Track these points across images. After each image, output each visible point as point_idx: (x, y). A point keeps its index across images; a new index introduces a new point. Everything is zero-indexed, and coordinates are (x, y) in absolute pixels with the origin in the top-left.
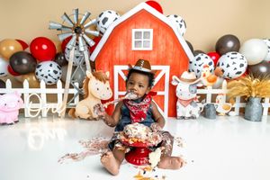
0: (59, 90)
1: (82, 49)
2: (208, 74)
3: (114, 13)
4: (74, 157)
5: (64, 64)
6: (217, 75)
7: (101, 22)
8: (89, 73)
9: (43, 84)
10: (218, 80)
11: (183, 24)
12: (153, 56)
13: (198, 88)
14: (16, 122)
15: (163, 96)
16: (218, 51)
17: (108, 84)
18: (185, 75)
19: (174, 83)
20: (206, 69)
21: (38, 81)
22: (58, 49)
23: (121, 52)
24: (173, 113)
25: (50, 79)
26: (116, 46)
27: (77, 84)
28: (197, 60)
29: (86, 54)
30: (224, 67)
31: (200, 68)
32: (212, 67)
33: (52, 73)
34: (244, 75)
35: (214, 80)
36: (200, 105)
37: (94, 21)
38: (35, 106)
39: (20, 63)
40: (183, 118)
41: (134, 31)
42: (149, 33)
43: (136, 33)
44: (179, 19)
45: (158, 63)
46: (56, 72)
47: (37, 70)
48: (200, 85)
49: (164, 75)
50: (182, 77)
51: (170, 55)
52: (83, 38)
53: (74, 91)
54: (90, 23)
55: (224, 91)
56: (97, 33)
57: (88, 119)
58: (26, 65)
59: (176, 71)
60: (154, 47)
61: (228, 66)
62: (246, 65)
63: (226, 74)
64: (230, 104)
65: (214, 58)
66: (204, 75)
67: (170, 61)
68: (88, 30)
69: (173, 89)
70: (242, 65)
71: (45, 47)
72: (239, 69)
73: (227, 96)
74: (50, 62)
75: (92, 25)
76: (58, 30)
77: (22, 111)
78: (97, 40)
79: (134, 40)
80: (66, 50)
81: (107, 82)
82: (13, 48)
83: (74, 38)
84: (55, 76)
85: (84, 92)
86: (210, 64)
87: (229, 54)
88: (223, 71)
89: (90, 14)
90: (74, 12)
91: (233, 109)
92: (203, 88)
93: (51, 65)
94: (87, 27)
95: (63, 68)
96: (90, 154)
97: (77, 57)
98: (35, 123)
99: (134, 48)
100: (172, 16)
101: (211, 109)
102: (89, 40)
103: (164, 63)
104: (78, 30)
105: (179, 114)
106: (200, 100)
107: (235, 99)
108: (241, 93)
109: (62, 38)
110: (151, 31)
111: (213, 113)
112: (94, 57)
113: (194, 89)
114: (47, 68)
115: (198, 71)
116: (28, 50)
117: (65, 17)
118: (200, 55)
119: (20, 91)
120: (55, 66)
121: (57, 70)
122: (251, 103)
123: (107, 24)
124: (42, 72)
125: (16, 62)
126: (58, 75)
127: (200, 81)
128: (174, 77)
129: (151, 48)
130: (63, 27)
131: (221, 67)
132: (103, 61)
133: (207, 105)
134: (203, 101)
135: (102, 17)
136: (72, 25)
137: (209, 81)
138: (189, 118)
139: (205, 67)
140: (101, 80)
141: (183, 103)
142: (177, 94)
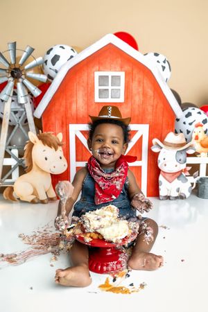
1: (22, 100)
2: (202, 136)
3: (68, 48)
7: (49, 63)
8: (32, 136)
11: (166, 65)
12: (126, 111)
13: (188, 155)
15: (139, 168)
17: (60, 152)
18: (171, 138)
20: (199, 128)
23: (79, 105)
24: (155, 190)
27: (15, 152)
28: (187, 116)
29: (28, 107)
31: (191, 128)
32: (206, 126)
36: (192, 180)
37: (39, 59)
40: (168, 198)
41: (97, 74)
42: (119, 77)
43: (101, 77)
44: (161, 58)
48: (191, 152)
49: (141, 139)
51: (150, 109)
52: (23, 84)
53: (11, 162)
54: (33, 63)
56: (44, 78)
57: (33, 202)
59: (158, 133)
60: (126, 98)
66: (197, 138)
67: (150, 117)
68: (30, 74)
69: (153, 157)
75: (37, 65)
78: (44, 87)
79: (97, 88)
81: (60, 148)
83: (11, 84)
85: (26, 163)
86: (205, 121)
89: (33, 50)
90: (10, 47)
92: (195, 155)
94: (30, 69)
96: (36, 254)
97: (16, 112)
99: (97, 99)
100: (151, 55)
102: (32, 87)
103: (141, 121)
105: (163, 193)
106: (191, 173)
110: (122, 74)
112: (39, 112)
113: (182, 157)
115: (188, 132)
118: (190, 110)
123: (58, 64)
127: (191, 147)
128: (155, 141)
129: (121, 100)
132: (53, 118)
133: (201, 179)
134: (196, 173)
135: (52, 55)
136: (7, 66)
137: (204, 146)
138: (176, 198)
139: (197, 126)
140: (50, 146)
141: (167, 176)
142: (159, 165)
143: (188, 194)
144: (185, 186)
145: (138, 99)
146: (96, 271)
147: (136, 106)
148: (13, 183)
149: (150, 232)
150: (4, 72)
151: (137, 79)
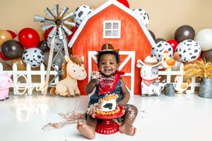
0: (42, 72)
2: (168, 58)
3: (88, 7)
4: (54, 126)
5: (46, 50)
6: (176, 59)
7: (77, 16)
8: (67, 57)
9: (29, 67)
10: (177, 63)
11: (146, 16)
12: (122, 43)
13: (160, 70)
14: (7, 98)
15: (129, 77)
16: (176, 39)
17: (83, 67)
18: (148, 59)
19: (139, 66)
20: (166, 54)
21: (25, 65)
22: (41, 38)
23: (94, 40)
24: (138, 91)
25: (34, 63)
26: (89, 35)
27: (57, 67)
28: (159, 46)
29: (65, 41)
30: (181, 53)
31: (161, 53)
32: (171, 52)
33: (36, 57)
34: (198, 59)
35: (173, 64)
37: (72, 14)
38: (23, 85)
39: (10, 49)
40: (147, 95)
41: (105, 22)
42: (117, 24)
43: (107, 24)
44: (143, 12)
45: (125, 49)
46: (39, 57)
47: (24, 55)
48: (161, 68)
49: (131, 60)
50: (146, 60)
51: (136, 42)
52: (62, 28)
53: (54, 73)
54: (68, 16)
55: (181, 72)
56: (74, 24)
57: (67, 96)
58: (15, 51)
59: (140, 56)
60: (122, 36)
61: (185, 51)
62: (199, 51)
63: (183, 58)
64: (187, 84)
65: (173, 45)
66: (165, 59)
67: (135, 47)
68: (66, 22)
69: (138, 70)
70: (196, 51)
71: (30, 36)
72: (194, 54)
73: (184, 76)
74: (34, 49)
75: (70, 17)
76: (42, 22)
77: (11, 90)
78: (74, 29)
79: (105, 30)
80: (48, 39)
81: (83, 65)
82: (4, 37)
83: (55, 28)
84: (39, 60)
85: (63, 73)
86: (170, 50)
87: (186, 41)
88: (180, 56)
89: (68, 8)
90: (55, 7)
91: (189, 88)
92: (163, 70)
93: (35, 51)
95: (46, 54)
96: (68, 123)
97: (57, 44)
98: (22, 100)
99: (105, 37)
100: (137, 10)
101: (171, 87)
102: (67, 30)
103: (130, 49)
104: (58, 22)
106: (161, 81)
107: (191, 79)
108: (195, 74)
109: (44, 29)
110: (119, 22)
111: (172, 91)
112: (71, 44)
113: (155, 71)
114: (32, 54)
115: (160, 56)
116: (17, 39)
117: (47, 12)
118: (161, 42)
119: (10, 73)
120: (39, 52)
121: (41, 55)
122: (204, 83)
123: (82, 16)
124: (28, 57)
125: (7, 49)
126: (41, 59)
127: (161, 65)
129: (119, 37)
130: (46, 19)
131: (179, 53)
132: (79, 47)
133: (168, 85)
134: (164, 81)
135: (79, 11)
136: (53, 18)
137: (169, 64)
138: (152, 95)
139: (165, 52)
140: (77, 64)
141: (146, 82)
143: (159, 93)
144: (157, 88)
145: (129, 36)
146: (100, 132)
147: (127, 40)
148: (55, 85)
149: (133, 113)
150: (51, 22)
151: (128, 24)
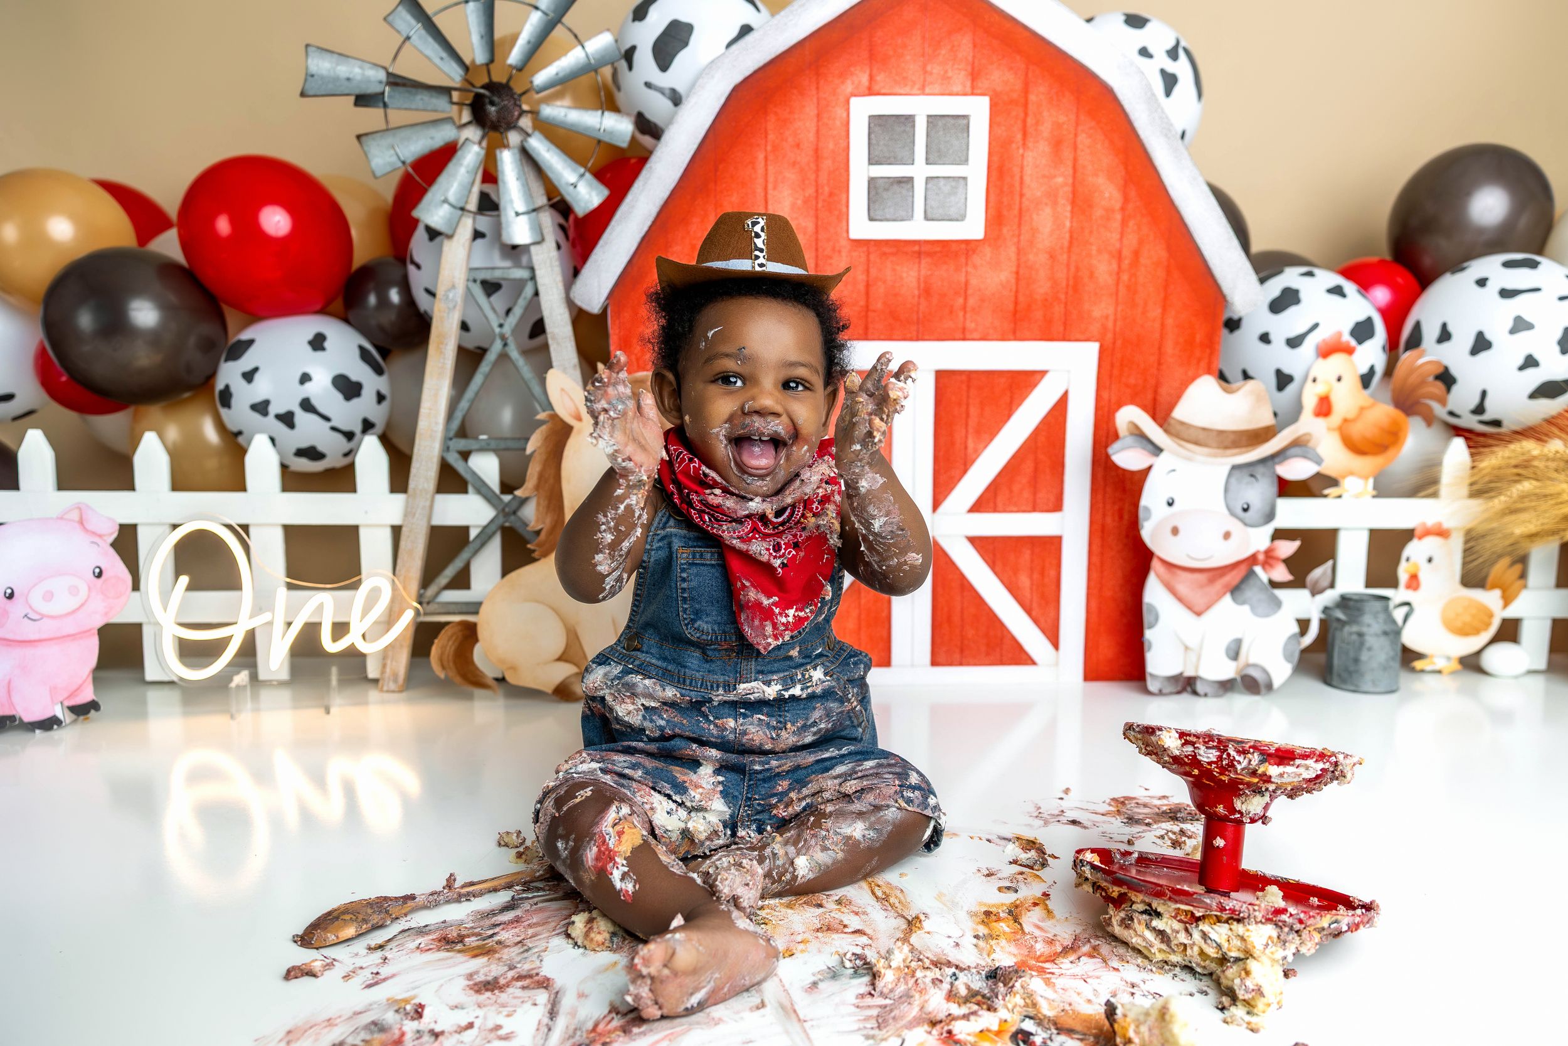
1: (519, 231)
2: (1348, 399)
6: (1406, 403)
7: (645, 59)
8: (566, 386)
10: (1415, 440)
11: (1181, 68)
12: (991, 278)
13: (1286, 488)
15: (1052, 546)
16: (1407, 251)
18: (1204, 402)
19: (1127, 457)
20: (1338, 360)
21: (235, 446)
24: (1121, 655)
27: (486, 466)
28: (1277, 306)
29: (548, 264)
30: (1454, 355)
31: (1295, 362)
32: (1372, 353)
33: (322, 390)
35: (1388, 441)
37: (600, 43)
40: (1186, 685)
41: (862, 110)
42: (961, 122)
43: (878, 123)
44: (1159, 37)
46: (348, 388)
47: (229, 373)
48: (1296, 469)
49: (1060, 409)
51: (1104, 269)
52: (527, 156)
53: (468, 511)
54: (573, 58)
55: (1453, 507)
56: (619, 128)
57: (562, 695)
59: (1138, 383)
60: (996, 218)
61: (1481, 344)
63: (1462, 398)
64: (1490, 598)
65: (1381, 294)
66: (1324, 408)
67: (1102, 310)
68: (560, 111)
69: (1119, 494)
71: (275, 221)
73: (1469, 538)
75: (589, 68)
76: (363, 100)
77: (120, 642)
78: (620, 170)
79: (860, 172)
80: (418, 241)
83: (471, 156)
84: (348, 413)
86: (1362, 332)
87: (1490, 266)
91: (1509, 631)
94: (563, 85)
97: (491, 287)
99: (861, 226)
100: (1112, 22)
101: (1372, 624)
102: (564, 172)
103: (1060, 327)
104: (493, 102)
105: (1161, 660)
106: (1298, 572)
110: (977, 109)
111: (1378, 652)
112: (598, 282)
114: (292, 360)
115: (1283, 380)
116: (169, 246)
118: (1290, 277)
120: (346, 347)
121: (360, 372)
123: (685, 62)
124: (261, 389)
125: (86, 320)
126: (364, 404)
127: (1299, 445)
128: (1129, 415)
129: (973, 227)
130: (395, 81)
131: (1432, 353)
133: (1345, 602)
135: (656, 21)
136: (453, 75)
137: (1356, 447)
138: (1226, 686)
139: (1326, 351)
141: (1184, 582)
142: (1147, 532)
143: (1280, 670)
144: (1269, 633)
145: (1047, 224)
147: (1038, 259)
148: (474, 608)
150: (441, 103)
151: (1046, 129)
